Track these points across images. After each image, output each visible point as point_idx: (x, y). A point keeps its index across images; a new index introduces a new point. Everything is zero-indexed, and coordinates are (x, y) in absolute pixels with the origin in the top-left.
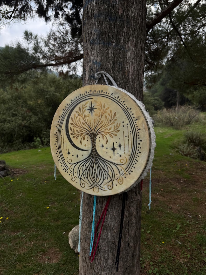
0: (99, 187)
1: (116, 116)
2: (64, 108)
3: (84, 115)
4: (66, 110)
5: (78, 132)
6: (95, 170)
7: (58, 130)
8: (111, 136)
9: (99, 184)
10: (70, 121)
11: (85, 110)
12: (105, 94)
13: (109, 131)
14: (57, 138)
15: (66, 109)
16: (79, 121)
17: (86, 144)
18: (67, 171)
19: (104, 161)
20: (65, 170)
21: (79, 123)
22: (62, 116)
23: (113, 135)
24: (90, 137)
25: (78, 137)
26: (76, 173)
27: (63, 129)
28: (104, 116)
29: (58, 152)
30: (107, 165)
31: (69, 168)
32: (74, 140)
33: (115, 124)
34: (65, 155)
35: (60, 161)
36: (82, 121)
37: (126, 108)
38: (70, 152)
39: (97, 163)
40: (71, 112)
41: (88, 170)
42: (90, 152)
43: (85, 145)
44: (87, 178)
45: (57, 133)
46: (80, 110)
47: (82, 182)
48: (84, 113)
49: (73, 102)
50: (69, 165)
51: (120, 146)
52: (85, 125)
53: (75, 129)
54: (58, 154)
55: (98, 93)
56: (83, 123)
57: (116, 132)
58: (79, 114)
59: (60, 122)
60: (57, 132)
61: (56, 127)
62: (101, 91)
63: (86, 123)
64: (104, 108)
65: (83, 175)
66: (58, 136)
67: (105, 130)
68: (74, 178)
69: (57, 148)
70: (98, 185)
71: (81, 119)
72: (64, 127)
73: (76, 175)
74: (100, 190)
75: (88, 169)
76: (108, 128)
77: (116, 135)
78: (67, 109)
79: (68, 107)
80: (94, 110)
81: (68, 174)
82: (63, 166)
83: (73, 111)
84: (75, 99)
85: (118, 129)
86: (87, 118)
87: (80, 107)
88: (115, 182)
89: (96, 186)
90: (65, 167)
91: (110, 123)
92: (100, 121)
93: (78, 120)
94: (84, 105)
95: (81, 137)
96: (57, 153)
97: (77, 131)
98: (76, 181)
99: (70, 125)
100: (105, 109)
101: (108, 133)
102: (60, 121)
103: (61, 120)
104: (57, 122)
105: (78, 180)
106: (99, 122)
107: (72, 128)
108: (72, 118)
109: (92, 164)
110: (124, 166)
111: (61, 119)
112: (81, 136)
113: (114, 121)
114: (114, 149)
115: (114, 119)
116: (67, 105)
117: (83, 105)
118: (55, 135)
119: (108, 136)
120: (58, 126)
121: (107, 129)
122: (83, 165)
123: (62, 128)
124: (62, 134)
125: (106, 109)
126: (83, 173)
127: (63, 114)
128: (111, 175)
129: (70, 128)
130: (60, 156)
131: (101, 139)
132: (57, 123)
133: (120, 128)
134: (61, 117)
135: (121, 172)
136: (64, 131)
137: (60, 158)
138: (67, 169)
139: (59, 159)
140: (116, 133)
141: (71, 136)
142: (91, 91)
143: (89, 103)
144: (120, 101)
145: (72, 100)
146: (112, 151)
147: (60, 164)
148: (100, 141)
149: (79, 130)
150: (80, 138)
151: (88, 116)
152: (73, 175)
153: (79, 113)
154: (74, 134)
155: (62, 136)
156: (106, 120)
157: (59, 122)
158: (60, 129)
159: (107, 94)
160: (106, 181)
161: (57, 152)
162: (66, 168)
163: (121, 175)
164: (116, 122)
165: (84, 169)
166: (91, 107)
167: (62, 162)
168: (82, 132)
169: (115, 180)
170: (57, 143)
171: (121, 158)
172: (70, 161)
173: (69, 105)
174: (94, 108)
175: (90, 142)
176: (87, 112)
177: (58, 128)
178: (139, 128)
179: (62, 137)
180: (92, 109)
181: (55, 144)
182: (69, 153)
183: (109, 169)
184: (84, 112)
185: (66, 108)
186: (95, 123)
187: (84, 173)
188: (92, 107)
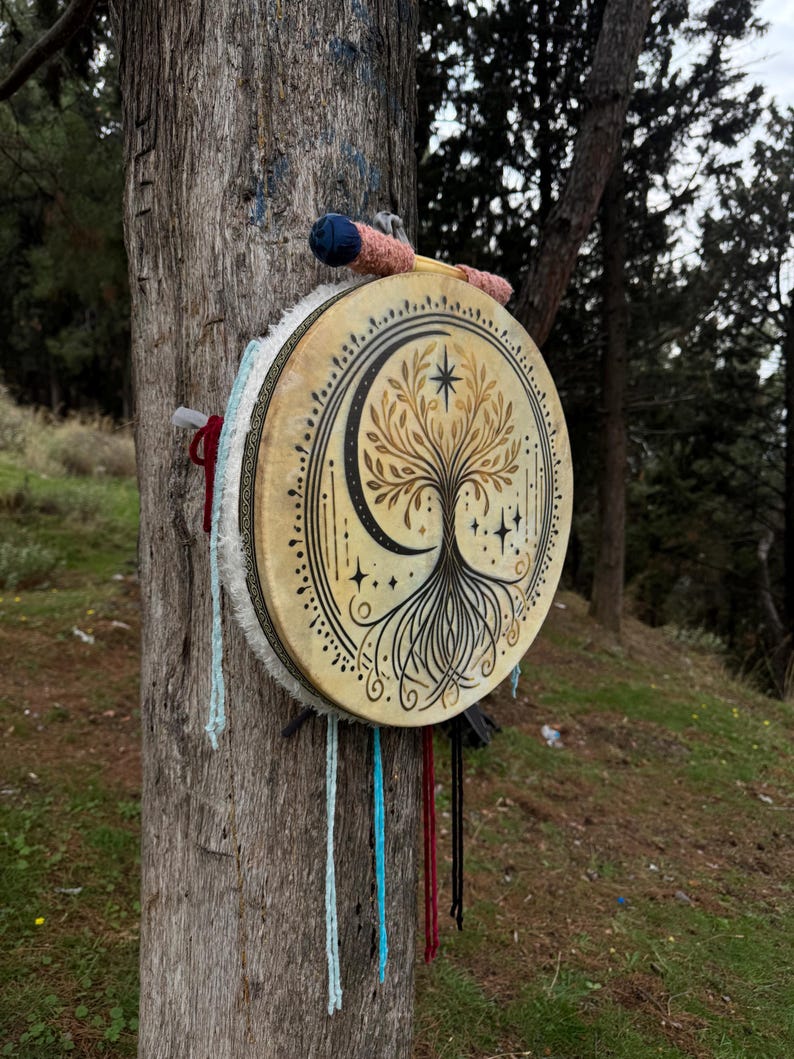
0: (461, 681)
1: (512, 417)
2: (339, 354)
3: (419, 400)
4: (345, 366)
5: (398, 476)
6: (450, 624)
7: (306, 465)
8: (497, 486)
9: (460, 670)
10: (366, 424)
11: (423, 379)
12: (486, 326)
13: (493, 470)
14: (301, 511)
15: (345, 360)
16: (402, 426)
17: (426, 527)
18: (348, 667)
19: (477, 579)
20: (341, 663)
21: (402, 432)
22: (330, 392)
23: (502, 482)
24: (437, 494)
25: (395, 498)
26: (385, 659)
27: (331, 463)
28: (480, 413)
29: (310, 582)
30: (482, 594)
31: (358, 646)
32: (378, 513)
33: (509, 444)
34: (342, 591)
35: (318, 626)
36: (412, 425)
37: (536, 391)
38: (363, 572)
39: (455, 593)
40: (370, 377)
41: (429, 628)
42: (435, 554)
43: (422, 531)
44: (426, 666)
45: (303, 484)
46: (406, 377)
47: (409, 685)
48: (421, 392)
49: (376, 332)
50: (357, 634)
51: (517, 519)
52: (422, 443)
53: (387, 460)
54: (310, 593)
55: (467, 316)
56: (416, 436)
57: (509, 471)
58: (401, 392)
59: (316, 425)
60: (303, 475)
61: (299, 449)
62: (474, 312)
63: (427, 436)
64: (483, 381)
65: (410, 659)
66: (307, 498)
67: (483, 464)
68: (378, 686)
69: (304, 560)
70: (455, 677)
71: (410, 415)
72: (335, 450)
73: (385, 667)
74: (462, 690)
75: (429, 625)
76: (491, 456)
77: (508, 482)
78: (350, 359)
79: (357, 351)
80: (453, 383)
81: (356, 673)
82: (331, 647)
83: (376, 373)
84: (386, 320)
85: (515, 463)
86: (431, 414)
87: (405, 363)
88: (502, 644)
89: (451, 682)
90: (341, 649)
91: (497, 441)
92: (471, 432)
93: (396, 418)
94: (420, 356)
95: (409, 495)
96: (301, 591)
97: (394, 469)
98: (386, 694)
99: (363, 443)
100: (485, 385)
101: (490, 475)
102: (316, 420)
103: (320, 414)
104: (300, 421)
105: (392, 688)
106: (467, 433)
107: (374, 455)
108: (372, 410)
109: (441, 603)
110: (523, 585)
111: (321, 409)
112: (406, 492)
113: (507, 433)
114: (502, 532)
115: (507, 426)
116: (353, 339)
117: (416, 354)
118: (292, 493)
119: (489, 487)
120: (308, 447)
121: (488, 461)
122: (414, 615)
123: (328, 458)
124: (326, 489)
125: (488, 388)
126: (411, 652)
127: (334, 383)
128: (491, 625)
129: (366, 456)
130: (316, 603)
131: (471, 498)
132: (300, 427)
133: (521, 460)
134: (325, 400)
135: (516, 603)
136: (339, 470)
137: (320, 610)
138: (348, 657)
139: (314, 615)
140: (509, 476)
141: (369, 496)
142: (445, 300)
143: (436, 349)
144: (522, 366)
145: (373, 322)
146: (497, 539)
147: (319, 641)
148: (467, 507)
149: (399, 465)
150: (403, 499)
151: (433, 404)
152: (374, 671)
153: (400, 388)
154: (380, 487)
155: (329, 495)
156: (487, 427)
157: (311, 423)
158: (316, 463)
159: (492, 330)
160: (479, 650)
161: (305, 585)
162: (344, 653)
163: (516, 615)
164: (511, 437)
165: (416, 629)
166: (443, 368)
167: (327, 628)
168: (413, 476)
169: (501, 637)
170: (301, 536)
171: (517, 558)
172: (365, 610)
173: (362, 344)
174: (453, 375)
175: (437, 512)
176: (430, 390)
177: (307, 457)
178: (558, 458)
179: (329, 500)
180: (446, 379)
181: (292, 543)
182: (359, 577)
183: (488, 605)
184: (421, 386)
185: (347, 354)
186: (454, 437)
187: (416, 648)
188: (449, 369)
